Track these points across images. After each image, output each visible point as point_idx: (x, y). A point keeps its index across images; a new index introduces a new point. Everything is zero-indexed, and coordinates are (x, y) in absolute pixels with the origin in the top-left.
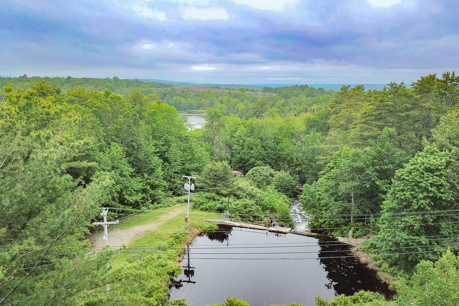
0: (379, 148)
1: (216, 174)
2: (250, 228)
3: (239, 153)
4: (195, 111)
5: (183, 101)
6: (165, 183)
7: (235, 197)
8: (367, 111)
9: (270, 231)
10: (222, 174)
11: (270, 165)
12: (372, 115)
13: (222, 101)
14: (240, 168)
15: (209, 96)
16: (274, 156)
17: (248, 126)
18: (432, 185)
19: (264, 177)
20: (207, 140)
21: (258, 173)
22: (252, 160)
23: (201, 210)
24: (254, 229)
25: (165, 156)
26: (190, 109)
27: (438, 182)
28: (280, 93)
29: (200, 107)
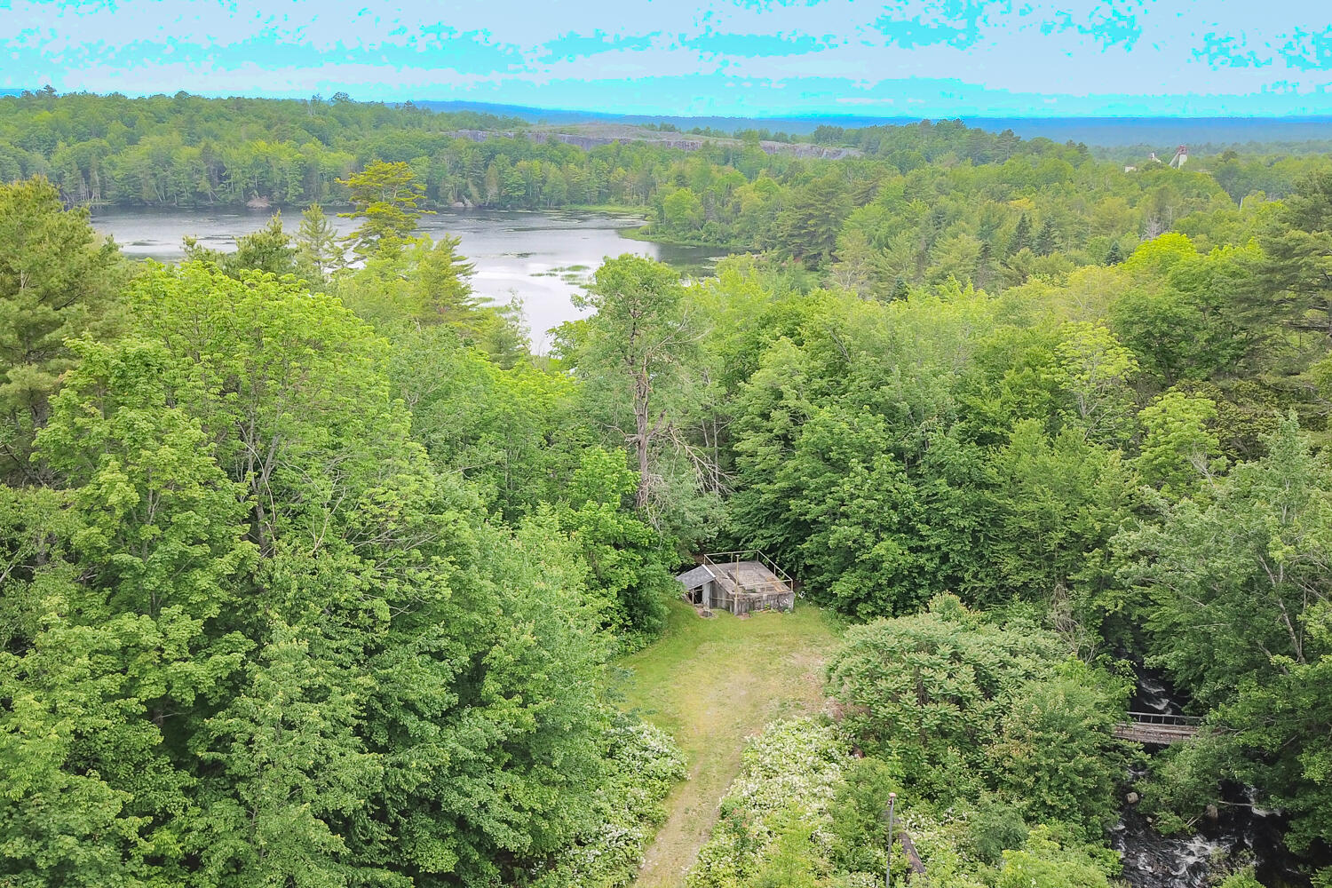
4: (591, 208)
5: (551, 175)
13: (684, 177)
14: (772, 549)
15: (637, 156)
16: (963, 517)
26: (575, 202)
28: (871, 149)
29: (608, 196)
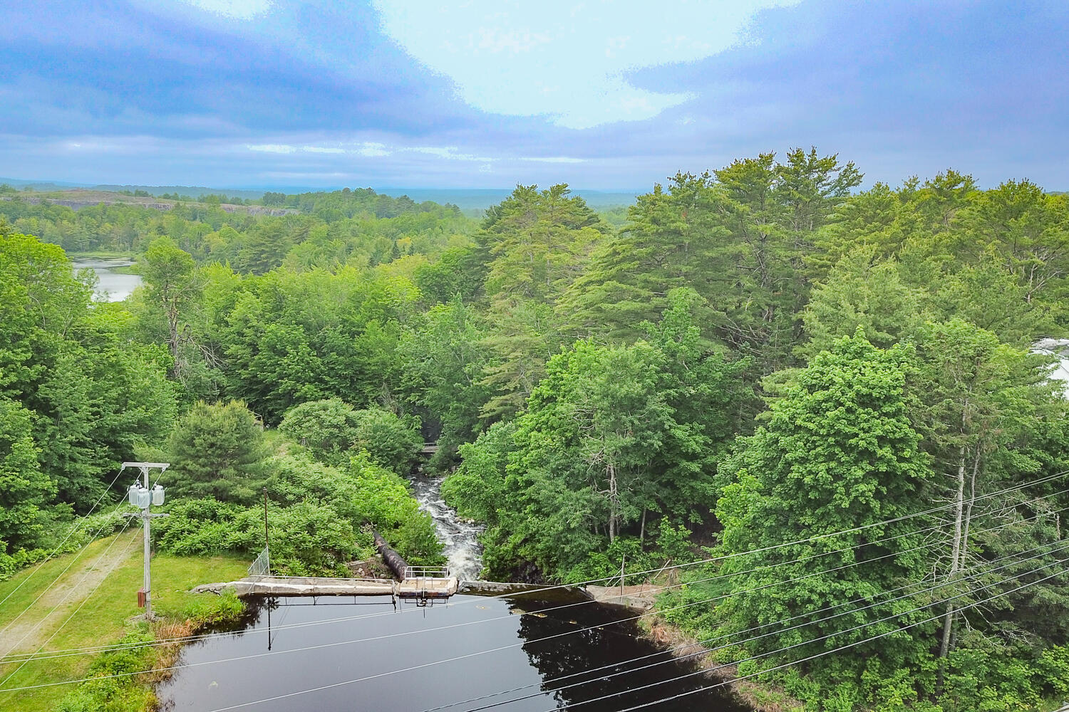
0: (670, 341)
1: (213, 440)
2: (342, 595)
3: (245, 366)
4: (84, 254)
5: (47, 230)
6: (48, 483)
7: (275, 503)
8: (619, 248)
9: (402, 596)
10: (233, 439)
11: (338, 393)
12: (632, 258)
13: (163, 228)
15: (121, 215)
16: (345, 370)
17: (266, 291)
18: (882, 440)
19: (331, 430)
20: (154, 337)
21: (314, 421)
22: (287, 384)
23: (179, 554)
24: (355, 595)
25: (40, 395)
26: (70, 250)
27: (894, 433)
28: (307, 209)
29: (98, 245)
